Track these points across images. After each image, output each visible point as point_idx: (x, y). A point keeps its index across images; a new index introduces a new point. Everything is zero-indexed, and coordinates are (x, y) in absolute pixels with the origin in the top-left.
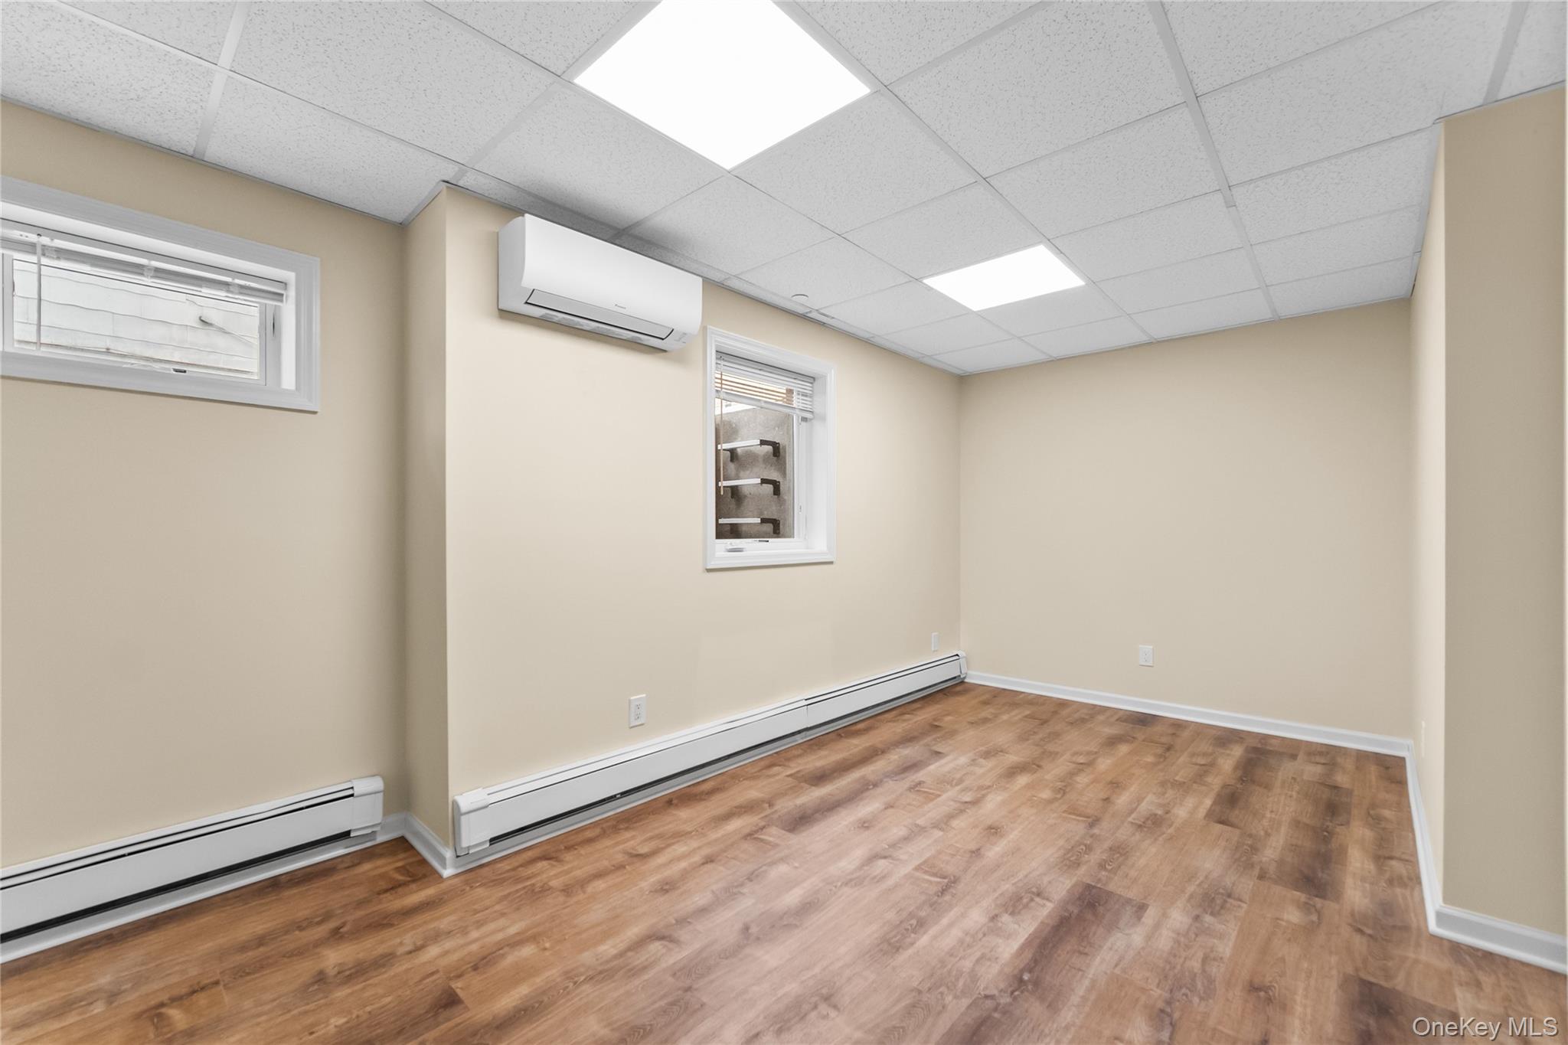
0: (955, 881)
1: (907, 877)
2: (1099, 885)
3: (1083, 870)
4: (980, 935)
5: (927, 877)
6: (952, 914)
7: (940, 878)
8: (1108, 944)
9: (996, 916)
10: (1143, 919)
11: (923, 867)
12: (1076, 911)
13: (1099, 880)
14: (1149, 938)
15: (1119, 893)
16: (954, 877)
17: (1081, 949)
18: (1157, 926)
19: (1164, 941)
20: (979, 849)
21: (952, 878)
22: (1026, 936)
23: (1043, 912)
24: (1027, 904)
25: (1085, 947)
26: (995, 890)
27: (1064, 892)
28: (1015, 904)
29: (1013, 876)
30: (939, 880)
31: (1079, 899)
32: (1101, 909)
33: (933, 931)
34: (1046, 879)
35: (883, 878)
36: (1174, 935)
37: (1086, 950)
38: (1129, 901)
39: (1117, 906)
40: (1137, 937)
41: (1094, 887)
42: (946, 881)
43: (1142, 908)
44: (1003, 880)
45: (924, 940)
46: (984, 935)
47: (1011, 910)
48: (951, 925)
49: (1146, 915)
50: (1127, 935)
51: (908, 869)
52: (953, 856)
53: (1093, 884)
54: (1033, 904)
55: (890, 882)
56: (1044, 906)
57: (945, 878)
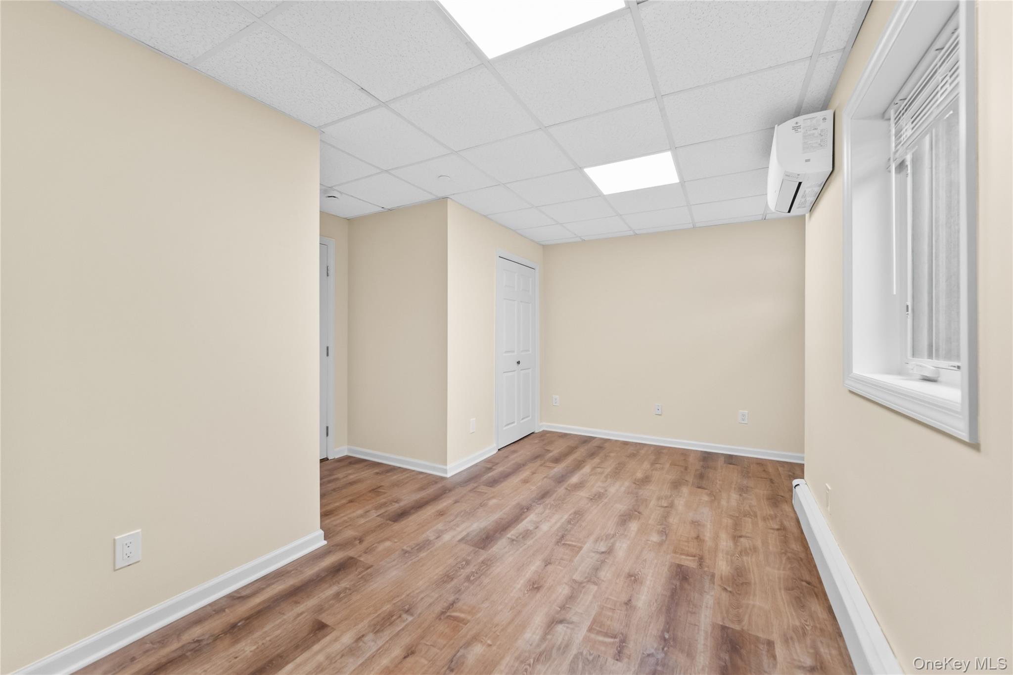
0: (558, 543)
1: (585, 543)
4: (543, 521)
5: (574, 543)
6: (556, 528)
7: (566, 544)
9: (536, 529)
11: (578, 549)
12: (497, 534)
16: (558, 545)
20: (546, 566)
21: (559, 544)
22: (523, 522)
23: (512, 533)
24: (520, 535)
26: (536, 540)
27: (498, 543)
28: (527, 534)
29: (525, 548)
30: (566, 542)
33: (563, 520)
34: (506, 549)
35: (597, 540)
37: (499, 520)
40: (474, 526)
42: (563, 542)
44: (531, 546)
45: (566, 517)
46: (541, 521)
47: (528, 532)
48: (556, 523)
49: (463, 536)
50: (478, 527)
51: (586, 547)
52: (562, 559)
54: (517, 535)
55: (592, 539)
56: (512, 535)
57: (564, 544)
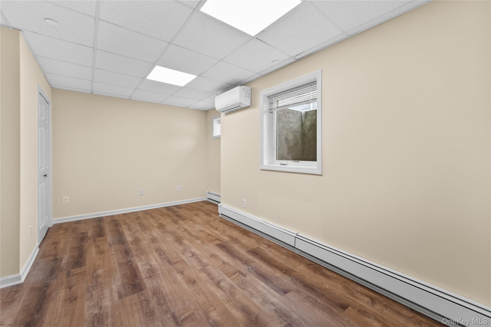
2: (139, 293)
3: (150, 294)
8: (120, 280)
10: (117, 293)
12: (136, 281)
13: (141, 295)
14: (111, 290)
15: (131, 296)
16: (173, 264)
17: (125, 275)
18: (111, 295)
19: (106, 292)
20: (182, 274)
22: (139, 268)
23: (143, 274)
25: (125, 276)
26: (160, 270)
27: (145, 282)
28: (151, 271)
29: (163, 275)
31: (140, 284)
32: (131, 287)
34: (155, 282)
36: (105, 296)
37: (124, 275)
38: (126, 295)
39: (128, 291)
40: (115, 287)
41: (140, 291)
43: (120, 297)
44: (162, 272)
47: (150, 269)
49: (117, 295)
50: (118, 286)
53: (142, 292)
54: (148, 273)
56: (145, 276)
